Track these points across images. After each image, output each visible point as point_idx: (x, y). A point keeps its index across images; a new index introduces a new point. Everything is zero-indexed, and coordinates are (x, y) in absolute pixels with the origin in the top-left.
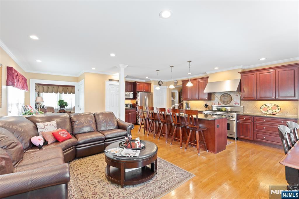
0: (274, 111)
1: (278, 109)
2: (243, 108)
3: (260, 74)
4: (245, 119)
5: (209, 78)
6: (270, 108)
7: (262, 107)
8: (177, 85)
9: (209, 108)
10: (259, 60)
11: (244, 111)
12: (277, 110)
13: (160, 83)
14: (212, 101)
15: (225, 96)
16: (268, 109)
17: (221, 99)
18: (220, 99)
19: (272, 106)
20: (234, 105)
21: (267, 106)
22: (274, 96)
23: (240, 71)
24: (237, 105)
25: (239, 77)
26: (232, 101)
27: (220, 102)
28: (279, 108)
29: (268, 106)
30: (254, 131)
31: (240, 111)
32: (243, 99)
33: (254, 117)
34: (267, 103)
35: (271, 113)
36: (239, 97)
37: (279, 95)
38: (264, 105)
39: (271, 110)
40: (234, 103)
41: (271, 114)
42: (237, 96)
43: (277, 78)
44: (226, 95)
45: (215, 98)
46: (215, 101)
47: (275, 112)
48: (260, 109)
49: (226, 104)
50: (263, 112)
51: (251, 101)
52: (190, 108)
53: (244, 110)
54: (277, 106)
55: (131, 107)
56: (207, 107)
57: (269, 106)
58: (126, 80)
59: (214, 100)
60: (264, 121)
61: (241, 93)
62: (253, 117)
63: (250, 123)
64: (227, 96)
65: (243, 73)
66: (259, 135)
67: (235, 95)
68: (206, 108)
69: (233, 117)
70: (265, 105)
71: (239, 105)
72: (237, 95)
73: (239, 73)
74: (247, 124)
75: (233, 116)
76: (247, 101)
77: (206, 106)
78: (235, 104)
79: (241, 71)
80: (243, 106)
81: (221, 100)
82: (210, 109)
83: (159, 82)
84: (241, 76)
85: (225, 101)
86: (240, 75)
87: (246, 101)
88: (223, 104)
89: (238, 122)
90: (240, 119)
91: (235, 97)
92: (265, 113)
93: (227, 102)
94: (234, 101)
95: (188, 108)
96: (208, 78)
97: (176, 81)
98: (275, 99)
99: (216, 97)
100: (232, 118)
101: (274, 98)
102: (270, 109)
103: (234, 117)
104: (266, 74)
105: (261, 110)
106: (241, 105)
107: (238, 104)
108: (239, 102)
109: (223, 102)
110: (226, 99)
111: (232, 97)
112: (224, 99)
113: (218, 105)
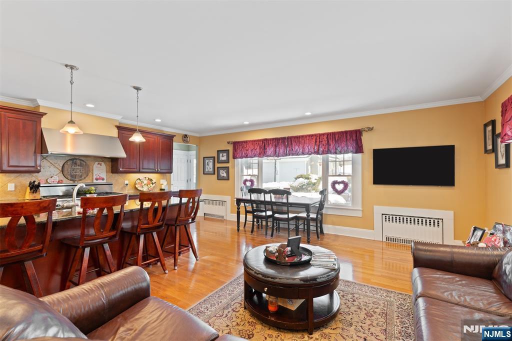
0: (149, 186)
1: (153, 184)
5: (44, 116)
6: (145, 183)
7: (136, 182)
12: (151, 185)
15: (76, 164)
16: (143, 184)
17: (64, 170)
18: (62, 171)
19: (146, 181)
23: (118, 124)
24: (100, 182)
26: (91, 173)
29: (142, 180)
32: (123, 170)
34: (141, 176)
35: (147, 189)
36: (104, 167)
37: (160, 167)
40: (95, 177)
42: (101, 164)
44: (78, 162)
47: (151, 188)
49: (77, 180)
50: (139, 188)
51: (121, 174)
54: (151, 180)
64: (81, 165)
67: (97, 163)
70: (139, 179)
71: (105, 181)
73: (116, 126)
78: (97, 179)
80: (112, 183)
81: (64, 172)
84: (120, 133)
85: (75, 175)
86: (115, 130)
88: (70, 180)
91: (97, 167)
93: (81, 176)
94: (94, 173)
102: (145, 185)
105: (136, 186)
106: (108, 181)
107: (103, 179)
108: (104, 175)
109: (72, 176)
110: (78, 170)
111: (90, 167)
112: (73, 170)
113: (58, 183)
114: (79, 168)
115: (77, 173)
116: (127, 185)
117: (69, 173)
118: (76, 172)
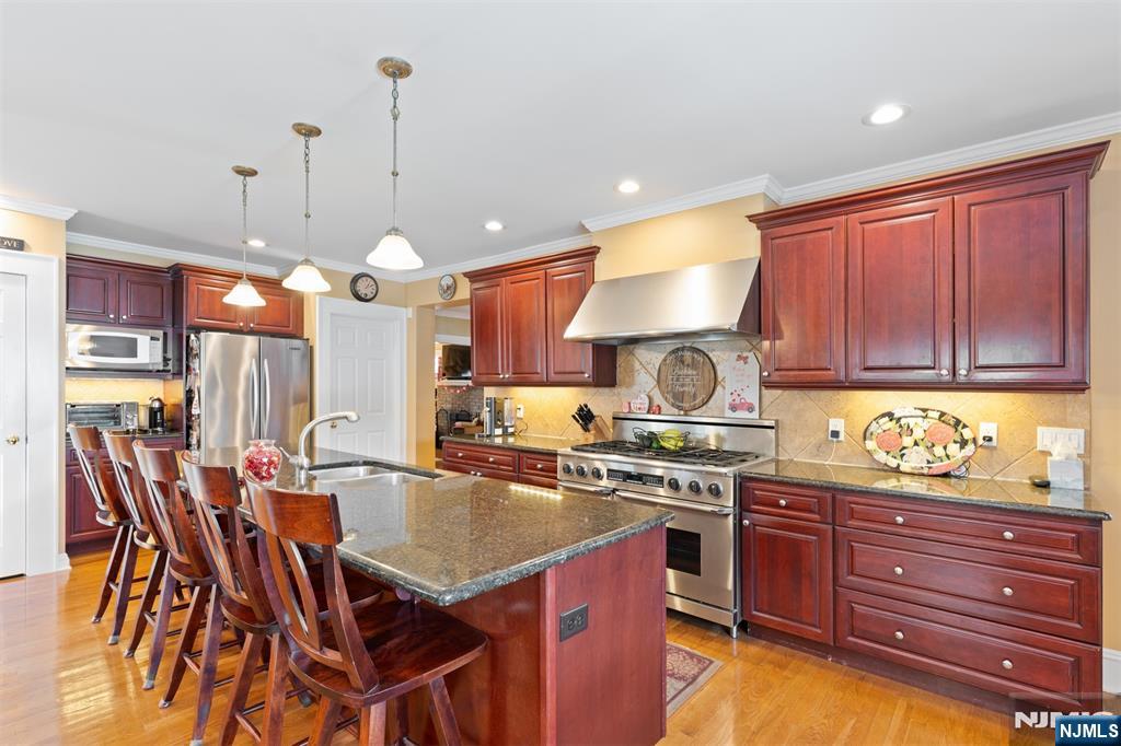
0: (939, 451)
1: (963, 443)
2: (771, 433)
3: (866, 226)
4: (786, 507)
6: (919, 434)
7: (872, 429)
8: (456, 298)
9: (599, 431)
10: (865, 121)
11: (777, 453)
12: (953, 449)
13: (362, 287)
14: (616, 390)
15: (683, 362)
16: (907, 441)
17: (663, 377)
18: (658, 382)
19: (925, 424)
20: (731, 416)
21: (899, 419)
22: (946, 361)
23: (759, 208)
24: (742, 416)
25: (750, 244)
26: (719, 388)
27: (658, 399)
28: (967, 434)
29: (903, 421)
30: (840, 590)
31: (757, 452)
32: (776, 377)
33: (839, 497)
34: (902, 403)
35: (925, 465)
36: (753, 368)
37: (972, 355)
38: (883, 416)
39: (921, 448)
40: (729, 400)
41: (926, 471)
42: (744, 359)
43: (961, 249)
44: (688, 356)
45: (632, 371)
46: (635, 389)
47: (946, 462)
48: (865, 439)
49: (686, 405)
50: (881, 457)
51: (813, 394)
52: (511, 430)
53: (777, 445)
54: (958, 422)
55: (153, 423)
56: (591, 426)
57: (912, 422)
58: (68, 244)
59: (630, 385)
60: (896, 524)
61: (766, 344)
62: (829, 495)
63: (816, 532)
64: (694, 365)
65: (772, 221)
66: (865, 617)
67: (735, 355)
68: (586, 429)
69: (715, 492)
70: (890, 415)
71: (755, 415)
72: (745, 354)
73: (751, 218)
74: (795, 541)
75: (717, 487)
76: (796, 393)
77: (585, 417)
78: (734, 408)
79: (761, 210)
80: (772, 423)
81: (663, 385)
82: (610, 436)
83: (355, 280)
84: (764, 239)
85: (684, 392)
86: (754, 234)
87: (787, 393)
88: (673, 405)
89: (746, 522)
90: (756, 504)
91: (733, 368)
92: (893, 463)
93: (695, 397)
94: (729, 389)
95: (499, 431)
96: (591, 253)
97: (449, 281)
98: (948, 378)
99: (637, 366)
100: (711, 499)
101: (944, 372)
102: (916, 444)
103: (728, 491)
104: (901, 226)
105: (871, 445)
106: (764, 416)
107: (750, 409)
108: (752, 396)
109: (675, 396)
110: (688, 380)
111: (719, 368)
112: (678, 380)
113: (648, 412)
114: (690, 372)
115: (686, 389)
116: (835, 434)
117: (670, 388)
118: (683, 386)
